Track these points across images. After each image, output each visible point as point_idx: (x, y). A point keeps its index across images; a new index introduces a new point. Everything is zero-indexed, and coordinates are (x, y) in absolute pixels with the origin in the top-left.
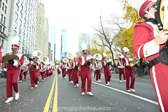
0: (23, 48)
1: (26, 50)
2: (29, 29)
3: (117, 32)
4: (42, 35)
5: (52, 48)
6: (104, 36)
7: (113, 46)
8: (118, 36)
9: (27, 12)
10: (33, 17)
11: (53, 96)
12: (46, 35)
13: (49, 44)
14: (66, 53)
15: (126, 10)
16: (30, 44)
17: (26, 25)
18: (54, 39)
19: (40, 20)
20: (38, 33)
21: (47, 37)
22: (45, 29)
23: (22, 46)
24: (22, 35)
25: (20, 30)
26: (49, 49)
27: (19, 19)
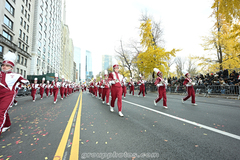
0: (48, 67)
1: (51, 69)
2: (54, 49)
3: (135, 55)
4: (67, 54)
5: (77, 68)
6: (124, 58)
7: (131, 66)
8: (135, 58)
9: (51, 32)
10: (58, 38)
12: (71, 56)
13: (75, 64)
14: (90, 73)
16: (56, 64)
17: (51, 45)
18: (79, 59)
19: (65, 40)
20: (63, 53)
21: (72, 57)
22: (70, 50)
23: (46, 65)
24: (46, 54)
25: (45, 49)
26: (75, 68)
27: (42, 40)
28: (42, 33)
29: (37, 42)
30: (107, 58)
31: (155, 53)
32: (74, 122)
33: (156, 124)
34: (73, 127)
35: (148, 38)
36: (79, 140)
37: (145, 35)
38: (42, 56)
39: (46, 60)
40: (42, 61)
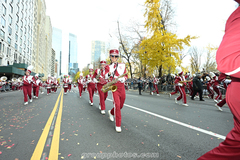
0: (16, 55)
1: (20, 58)
2: (23, 29)
3: (137, 42)
4: (42, 38)
5: (57, 57)
6: (122, 45)
7: (131, 57)
8: (137, 46)
9: (20, 5)
10: (29, 14)
11: (56, 116)
12: (48, 40)
13: (53, 52)
14: (75, 65)
15: (147, 16)
16: (26, 50)
17: (20, 24)
18: (59, 45)
19: (39, 18)
20: (37, 36)
21: (51, 44)
22: (47, 31)
23: (13, 52)
24: (13, 37)
25: (10, 30)
26: (53, 58)
27: (7, 15)
28: (7, 5)
30: (98, 46)
31: (163, 40)
32: (52, 131)
33: (162, 134)
34: (50, 137)
35: (154, 19)
36: (58, 154)
37: (151, 15)
38: (6, 39)
39: (13, 45)
40: (6, 46)
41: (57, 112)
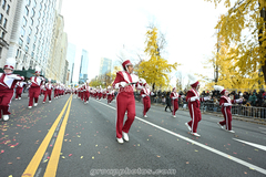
0: (31, 62)
2: (42, 41)
3: (137, 62)
5: (70, 68)
9: (41, 20)
10: (48, 29)
11: (63, 118)
12: (63, 52)
13: (67, 62)
14: (85, 75)
17: (39, 35)
18: (73, 58)
19: (57, 33)
20: (53, 48)
21: (65, 55)
22: (63, 45)
23: (29, 59)
24: (31, 46)
25: (29, 39)
26: (66, 68)
27: (27, 27)
28: (28, 18)
29: (20, 29)
30: (106, 62)
32: (57, 132)
34: (54, 138)
35: (152, 47)
36: (60, 153)
37: (150, 43)
38: (24, 47)
39: (30, 53)
40: (23, 53)
41: (64, 115)
